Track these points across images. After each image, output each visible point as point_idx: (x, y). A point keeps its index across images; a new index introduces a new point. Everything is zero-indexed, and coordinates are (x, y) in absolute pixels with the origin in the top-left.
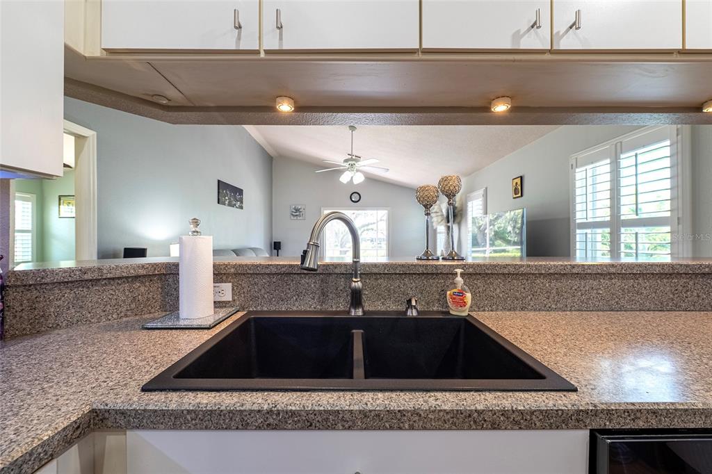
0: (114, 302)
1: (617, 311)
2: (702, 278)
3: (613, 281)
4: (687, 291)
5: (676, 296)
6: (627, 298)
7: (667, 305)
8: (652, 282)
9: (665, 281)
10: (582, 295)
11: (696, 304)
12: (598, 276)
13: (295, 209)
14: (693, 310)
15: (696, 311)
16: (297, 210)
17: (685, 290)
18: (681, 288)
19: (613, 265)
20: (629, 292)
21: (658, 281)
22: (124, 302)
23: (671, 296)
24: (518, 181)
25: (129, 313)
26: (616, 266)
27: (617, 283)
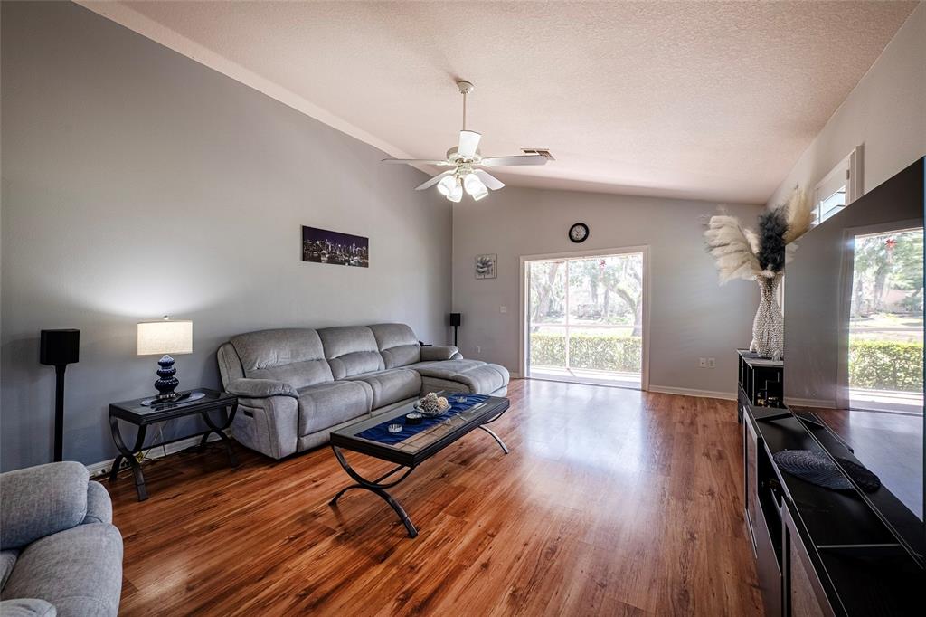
13: (481, 262)
16: (485, 264)
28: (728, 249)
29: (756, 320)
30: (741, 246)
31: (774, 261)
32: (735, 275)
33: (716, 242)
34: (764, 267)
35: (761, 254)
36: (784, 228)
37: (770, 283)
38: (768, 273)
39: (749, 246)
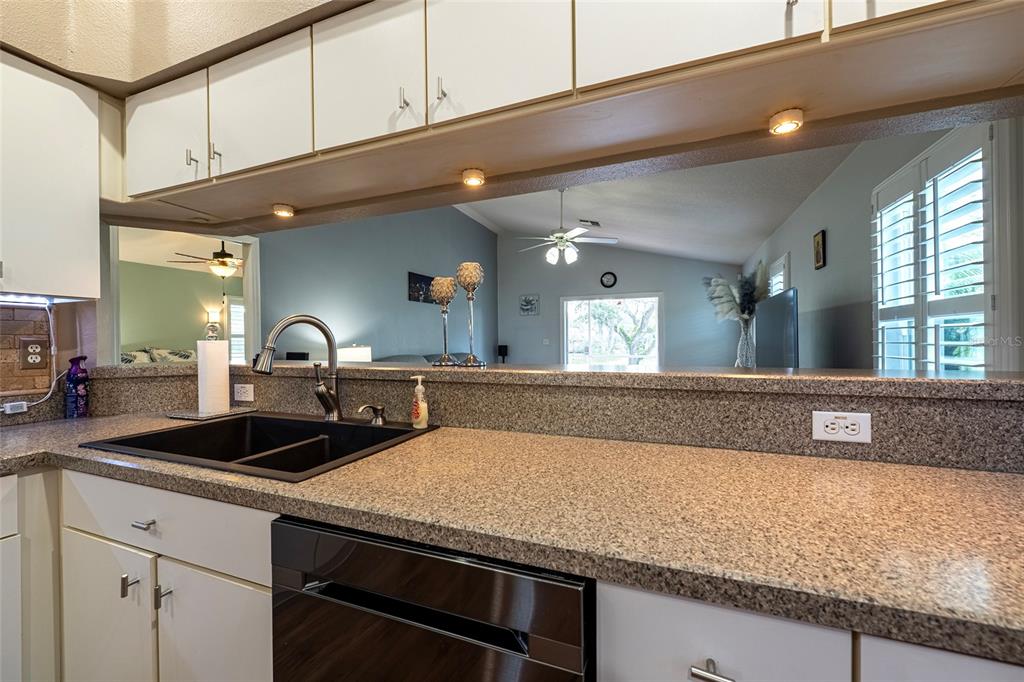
0: (168, 396)
1: (633, 441)
2: (773, 400)
3: (626, 398)
4: (747, 420)
5: (727, 426)
6: (647, 424)
7: (712, 438)
8: (688, 403)
9: (708, 402)
10: (583, 415)
11: (762, 441)
12: (604, 390)
13: (525, 301)
14: (756, 451)
15: (762, 451)
16: (528, 302)
17: (741, 418)
18: (735, 415)
19: (620, 376)
20: (650, 415)
21: (697, 402)
22: (177, 396)
23: (719, 426)
24: (820, 237)
25: (181, 407)
26: (625, 378)
27: (633, 401)
28: (723, 300)
29: (739, 347)
30: (730, 298)
31: (749, 308)
32: (727, 317)
33: (716, 295)
34: (743, 312)
35: (742, 303)
36: (754, 289)
37: (747, 322)
38: (746, 316)
39: (734, 298)
